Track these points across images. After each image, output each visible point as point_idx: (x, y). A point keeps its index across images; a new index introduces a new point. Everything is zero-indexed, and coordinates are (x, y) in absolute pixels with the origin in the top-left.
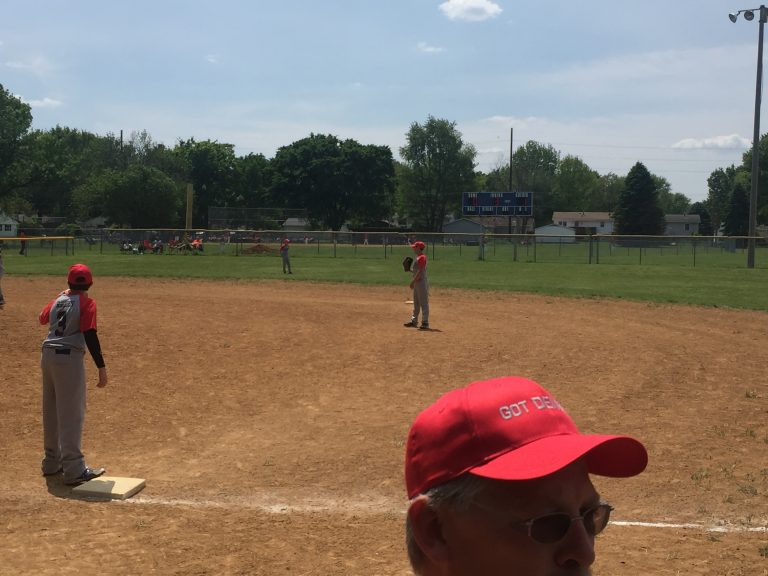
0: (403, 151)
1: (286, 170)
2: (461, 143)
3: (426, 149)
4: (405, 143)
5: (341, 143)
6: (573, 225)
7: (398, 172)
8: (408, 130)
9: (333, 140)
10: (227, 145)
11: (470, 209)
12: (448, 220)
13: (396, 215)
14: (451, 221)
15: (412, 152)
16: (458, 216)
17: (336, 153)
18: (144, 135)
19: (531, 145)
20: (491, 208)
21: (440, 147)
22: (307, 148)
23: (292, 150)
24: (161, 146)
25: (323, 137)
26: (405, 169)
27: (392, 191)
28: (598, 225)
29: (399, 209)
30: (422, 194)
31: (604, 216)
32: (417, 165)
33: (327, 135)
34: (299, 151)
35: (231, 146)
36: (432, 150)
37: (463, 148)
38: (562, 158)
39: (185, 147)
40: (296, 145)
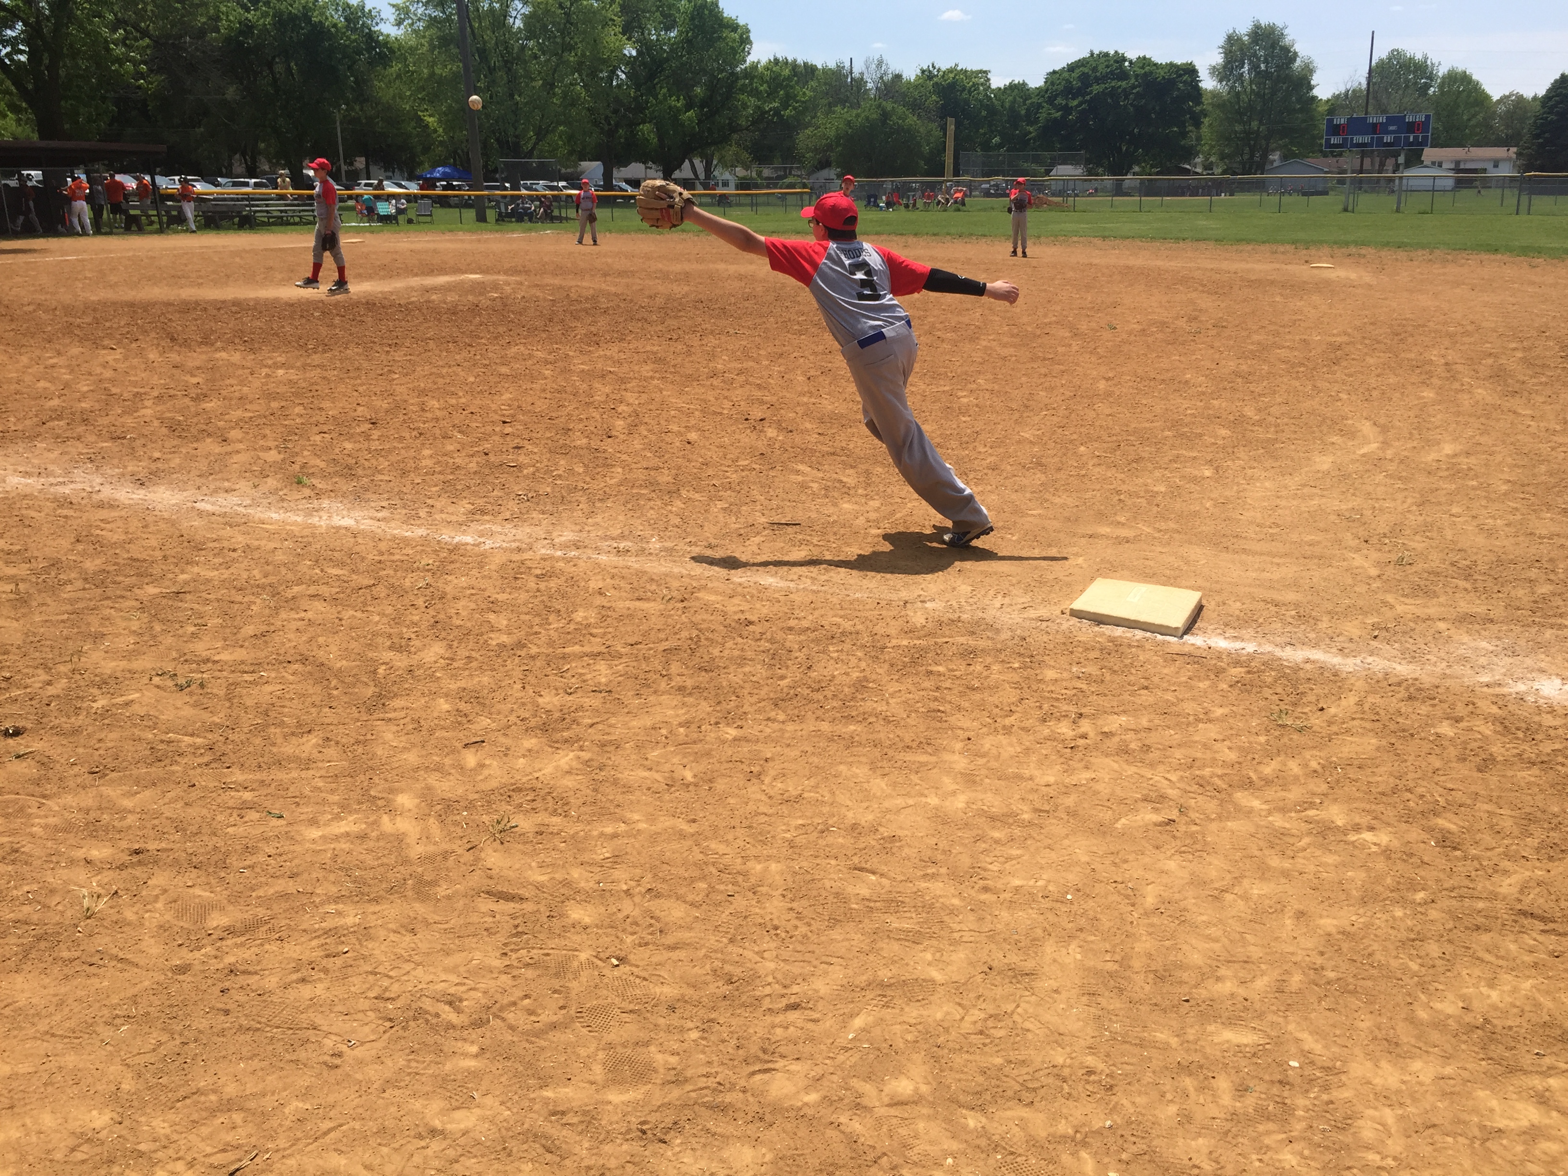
0: (1214, 70)
1: (1059, 101)
2: (1296, 54)
3: (1246, 67)
4: (1218, 59)
5: (1131, 62)
6: (1452, 166)
7: (1206, 100)
8: (1221, 40)
9: (1120, 59)
10: (981, 72)
11: (1334, 140)
12: (1272, 162)
13: (1199, 160)
14: (1275, 164)
15: (1224, 72)
16: (1284, 158)
17: (1123, 75)
18: (880, 63)
19: (1396, 55)
20: (1366, 139)
21: (1266, 62)
22: (1086, 70)
23: (1066, 75)
24: (898, 77)
25: (1107, 55)
26: (1214, 94)
27: (1198, 124)
28: (1489, 166)
29: (1206, 148)
30: (1238, 128)
31: (1499, 152)
32: (1232, 88)
33: (1112, 52)
34: (1075, 75)
35: (986, 72)
36: (1254, 67)
37: (1298, 63)
38: (1442, 71)
39: (927, 75)
40: (1071, 68)
